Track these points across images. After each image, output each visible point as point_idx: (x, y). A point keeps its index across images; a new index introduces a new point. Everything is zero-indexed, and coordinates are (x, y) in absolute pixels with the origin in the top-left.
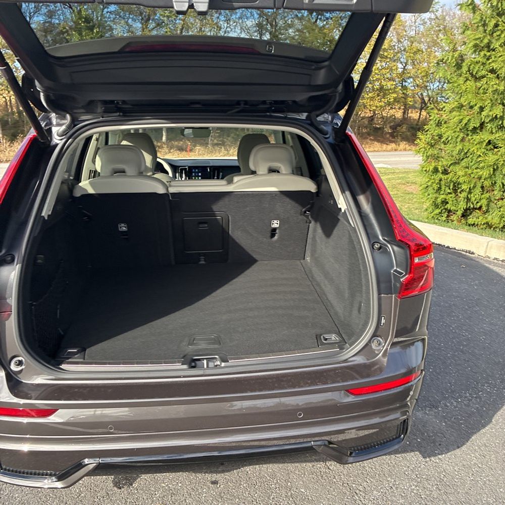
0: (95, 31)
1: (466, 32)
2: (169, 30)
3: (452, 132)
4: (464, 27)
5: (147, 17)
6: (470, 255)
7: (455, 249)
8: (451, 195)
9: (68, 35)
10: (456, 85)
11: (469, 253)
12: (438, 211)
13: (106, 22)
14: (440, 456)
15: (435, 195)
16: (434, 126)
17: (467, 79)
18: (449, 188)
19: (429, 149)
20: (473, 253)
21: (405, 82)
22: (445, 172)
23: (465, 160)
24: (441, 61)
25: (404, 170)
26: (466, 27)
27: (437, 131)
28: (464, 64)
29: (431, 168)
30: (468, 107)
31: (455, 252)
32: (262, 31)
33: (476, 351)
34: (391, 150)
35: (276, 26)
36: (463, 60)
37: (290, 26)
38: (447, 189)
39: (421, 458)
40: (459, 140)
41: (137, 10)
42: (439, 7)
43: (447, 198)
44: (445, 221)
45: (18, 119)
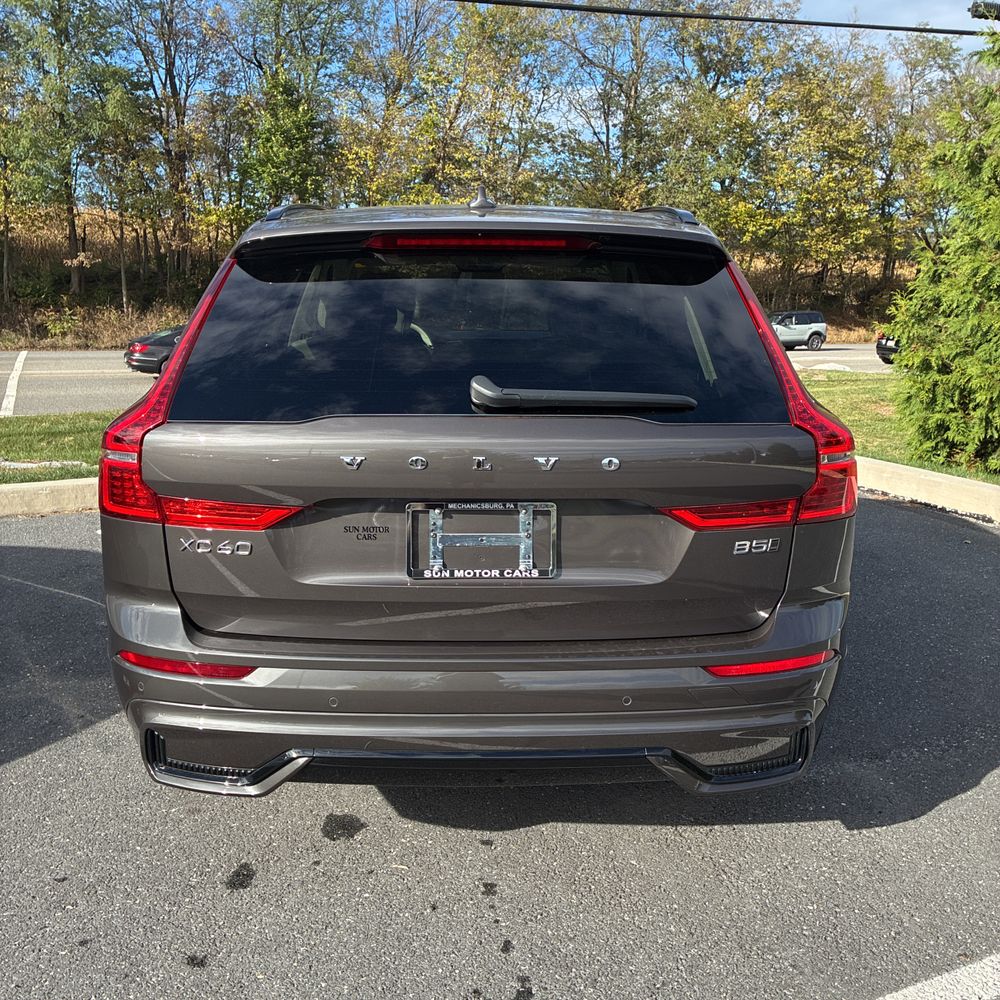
0: (301, 109)
1: (989, 104)
2: (435, 106)
3: (959, 291)
4: (987, 96)
5: (396, 83)
6: (985, 524)
7: (956, 512)
8: (954, 415)
9: (254, 116)
10: (968, 204)
11: (984, 520)
12: (929, 445)
13: (322, 93)
14: (877, 829)
15: (924, 414)
16: (926, 282)
17: (991, 193)
18: (952, 401)
19: (913, 326)
20: (990, 521)
21: (890, 205)
22: (945, 369)
23: (985, 346)
24: (940, 160)
25: (876, 377)
26: (991, 94)
27: (932, 292)
28: (986, 165)
29: (917, 361)
30: (991, 246)
31: (956, 518)
32: (609, 107)
33: (970, 677)
34: (858, 341)
35: (637, 98)
36: (984, 157)
37: (665, 98)
38: (947, 402)
39: (843, 829)
40: (972, 307)
41: (379, 71)
42: (959, 58)
43: (947, 419)
44: (943, 463)
45: (156, 269)
